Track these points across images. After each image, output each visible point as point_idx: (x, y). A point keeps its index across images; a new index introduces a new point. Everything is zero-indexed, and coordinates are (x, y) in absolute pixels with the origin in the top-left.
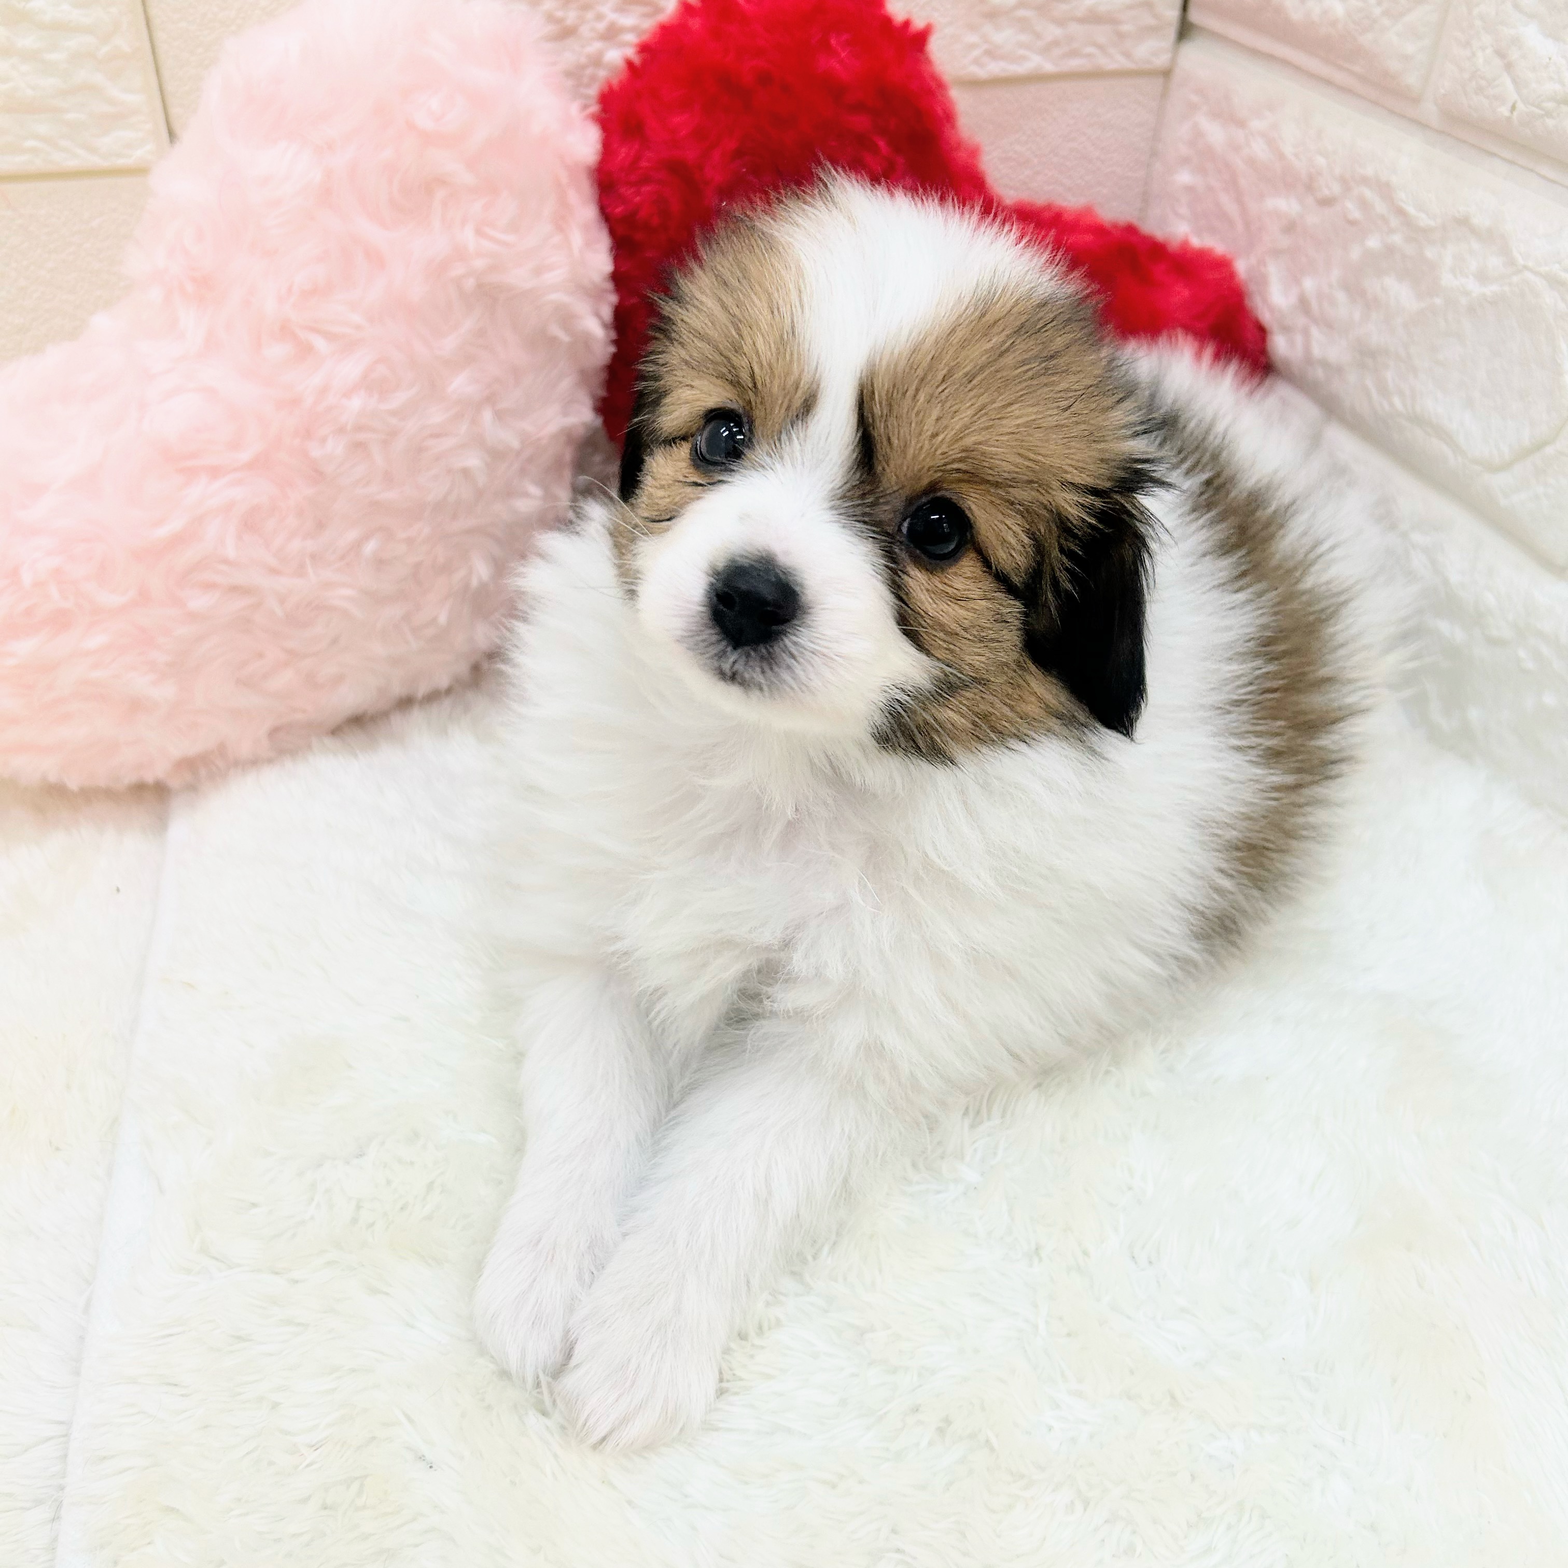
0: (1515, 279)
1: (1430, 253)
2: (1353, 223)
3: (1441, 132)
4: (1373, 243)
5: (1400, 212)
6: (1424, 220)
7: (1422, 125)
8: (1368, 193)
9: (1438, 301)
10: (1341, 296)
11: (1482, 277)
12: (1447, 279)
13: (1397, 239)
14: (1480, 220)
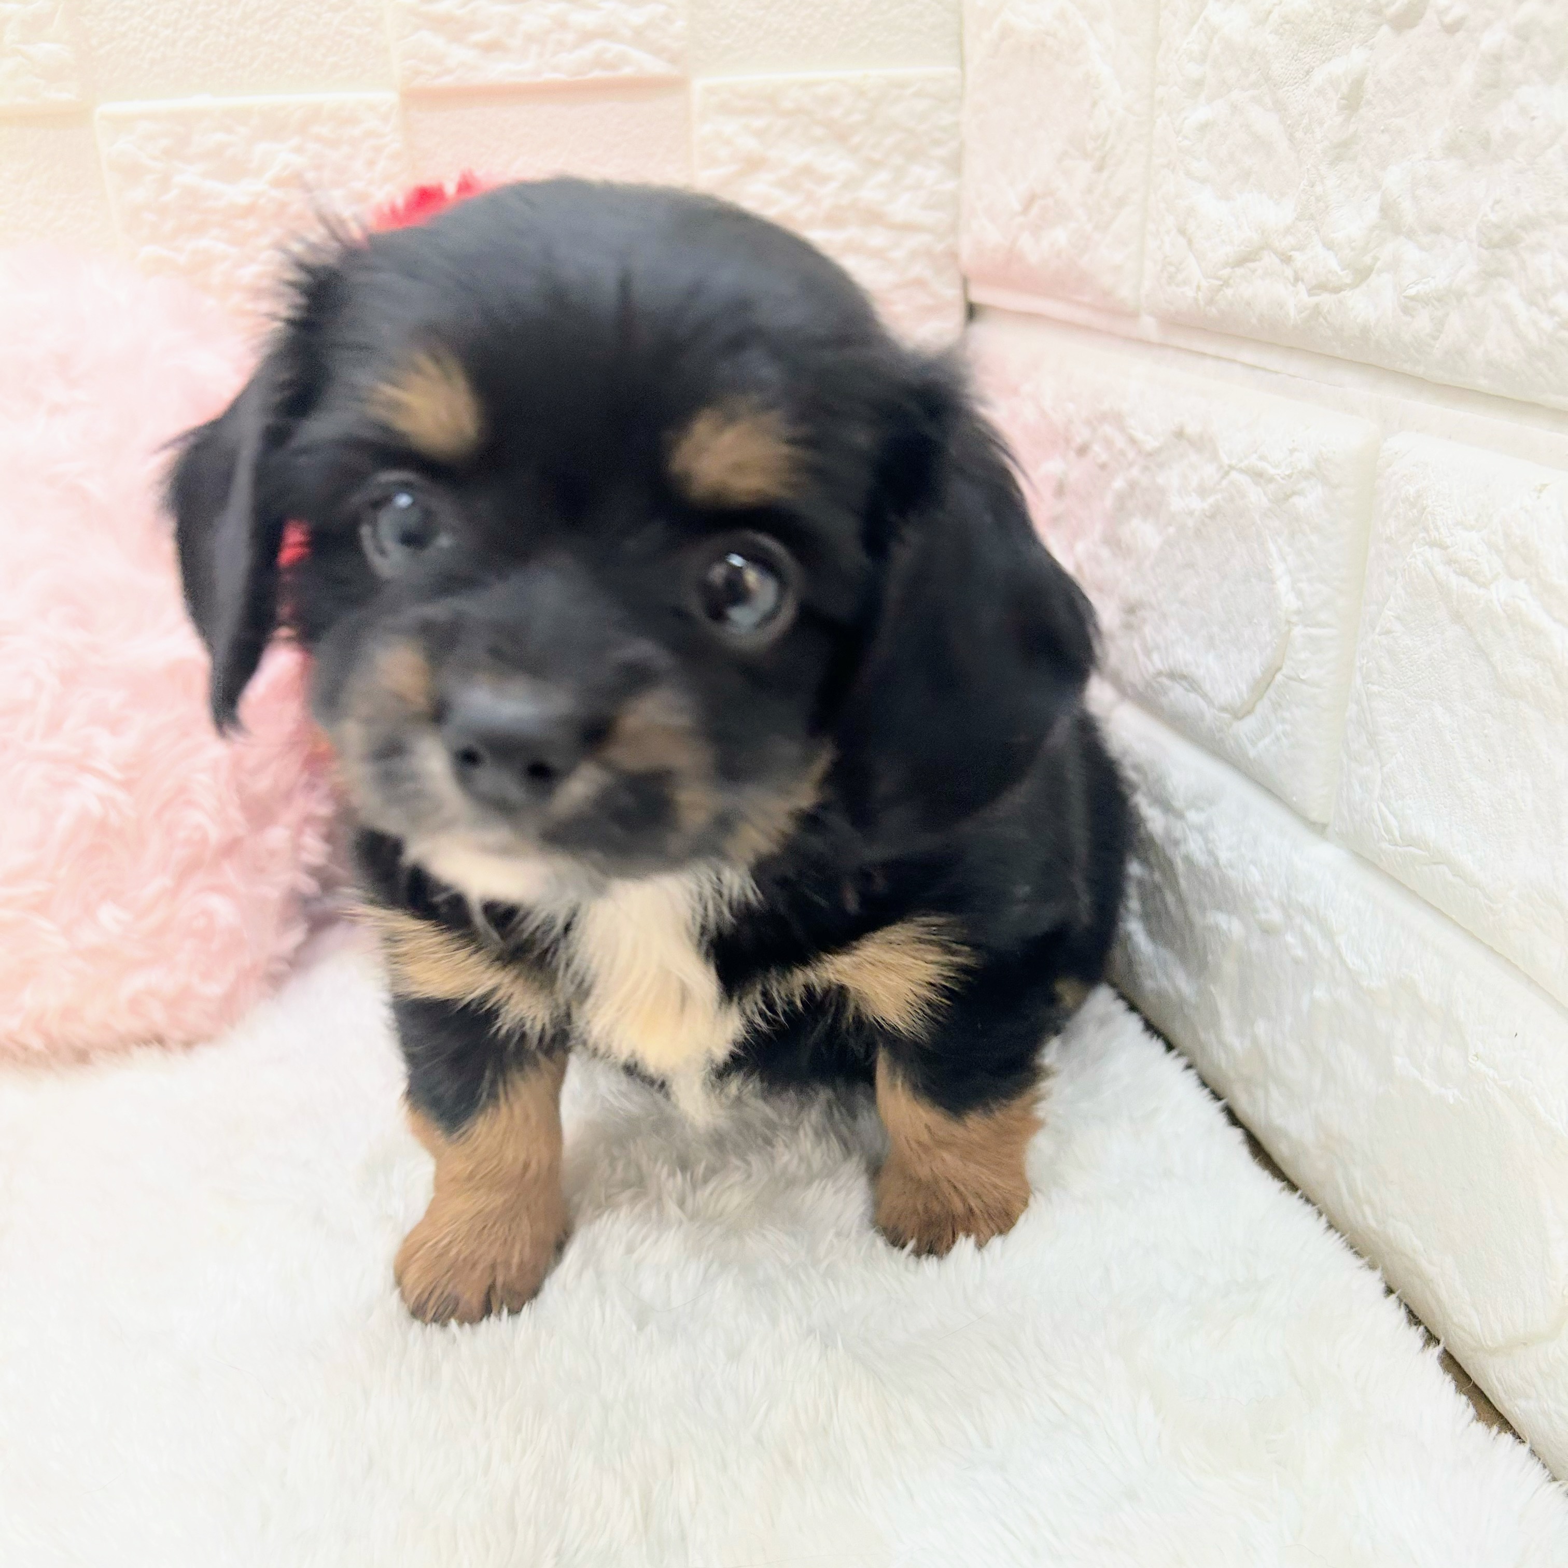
0: (1224, 483)
1: (1160, 480)
2: (1103, 467)
3: (1163, 346)
4: (1119, 484)
5: (1133, 441)
6: (1151, 443)
7: (1144, 343)
8: (1108, 429)
9: (1171, 530)
10: (1105, 553)
11: (1203, 492)
12: (1176, 503)
13: (1135, 472)
14: (1192, 429)
